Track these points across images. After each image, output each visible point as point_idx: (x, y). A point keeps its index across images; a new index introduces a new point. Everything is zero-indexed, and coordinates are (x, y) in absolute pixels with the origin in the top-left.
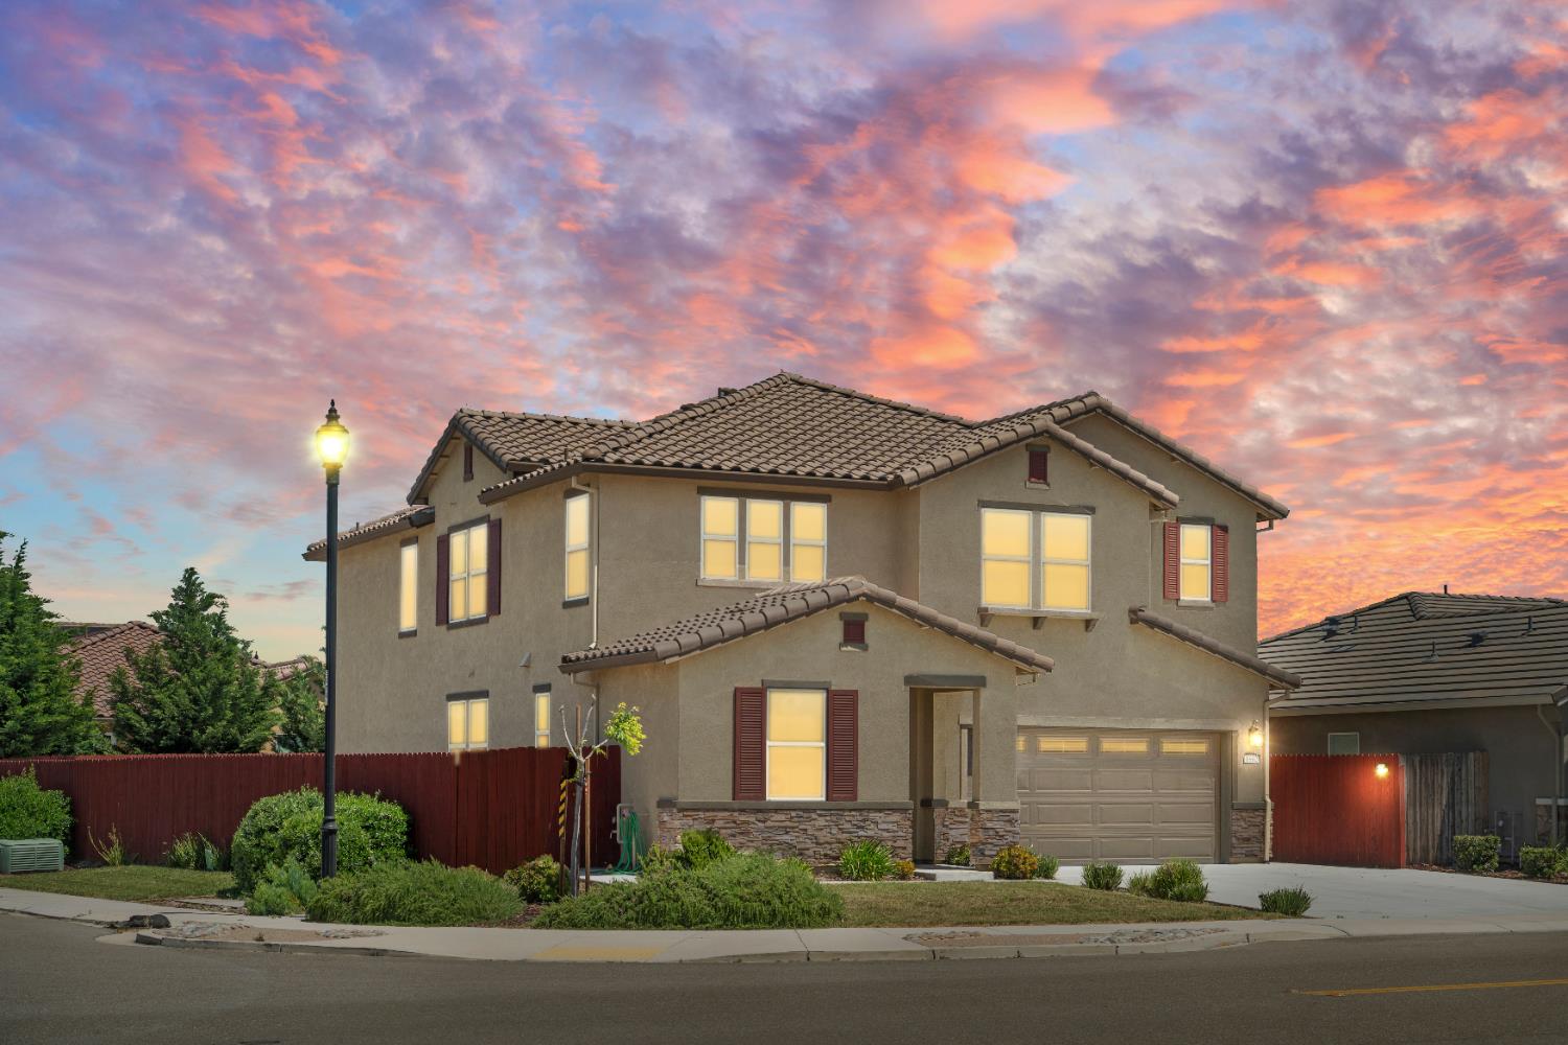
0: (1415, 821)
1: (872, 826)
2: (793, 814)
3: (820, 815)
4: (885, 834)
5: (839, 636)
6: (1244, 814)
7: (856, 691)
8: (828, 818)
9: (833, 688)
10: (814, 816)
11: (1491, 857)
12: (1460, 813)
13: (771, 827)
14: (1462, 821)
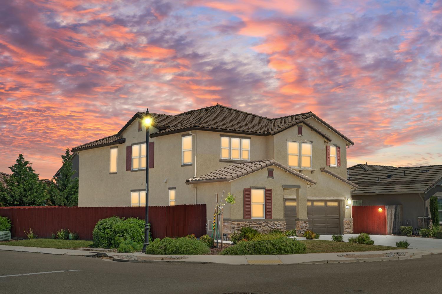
1: (276, 226)
2: (258, 222)
4: (278, 228)
5: (267, 175)
6: (347, 222)
7: (272, 190)
8: (265, 223)
9: (266, 189)
10: (262, 223)
11: (411, 232)
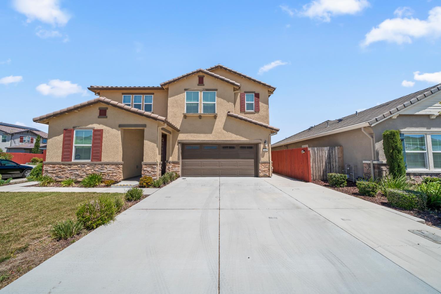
0: (316, 167)
2: (79, 165)
3: (88, 166)
5: (98, 114)
6: (263, 165)
7: (102, 130)
8: (91, 167)
9: (95, 129)
10: (86, 166)
11: (343, 182)
12: (333, 165)
13: (72, 169)
14: (334, 167)
